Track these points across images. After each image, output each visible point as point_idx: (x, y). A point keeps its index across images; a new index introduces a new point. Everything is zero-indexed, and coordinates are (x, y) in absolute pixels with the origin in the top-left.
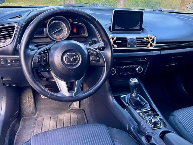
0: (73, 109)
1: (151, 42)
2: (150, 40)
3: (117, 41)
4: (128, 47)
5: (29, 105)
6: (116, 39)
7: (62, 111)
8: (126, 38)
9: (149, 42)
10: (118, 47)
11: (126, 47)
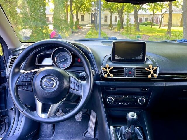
0: (88, 136)
1: (152, 73)
2: (151, 71)
3: (114, 70)
4: (126, 77)
5: (48, 127)
6: (113, 69)
7: (76, 137)
8: (123, 68)
9: (150, 72)
10: (114, 76)
11: (124, 76)
